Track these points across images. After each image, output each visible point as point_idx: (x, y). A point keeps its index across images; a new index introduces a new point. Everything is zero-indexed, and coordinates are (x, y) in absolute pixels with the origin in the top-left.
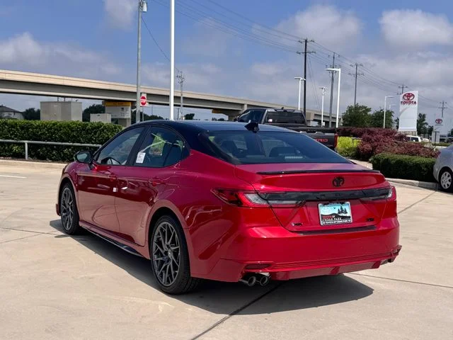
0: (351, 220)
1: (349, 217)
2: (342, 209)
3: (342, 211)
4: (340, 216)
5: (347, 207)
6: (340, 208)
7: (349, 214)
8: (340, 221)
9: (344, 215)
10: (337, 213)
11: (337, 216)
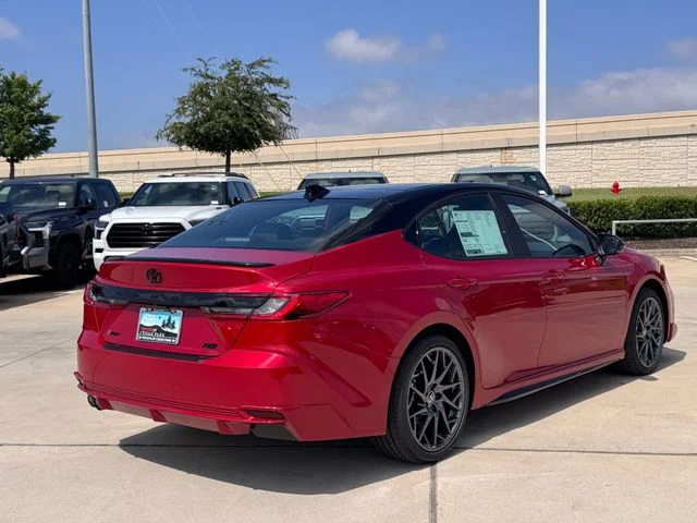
0: (176, 341)
1: (175, 335)
2: (169, 320)
3: (170, 324)
4: (164, 332)
5: (177, 319)
6: (167, 318)
7: (176, 331)
8: (161, 339)
9: (169, 330)
10: (160, 325)
11: (159, 330)
